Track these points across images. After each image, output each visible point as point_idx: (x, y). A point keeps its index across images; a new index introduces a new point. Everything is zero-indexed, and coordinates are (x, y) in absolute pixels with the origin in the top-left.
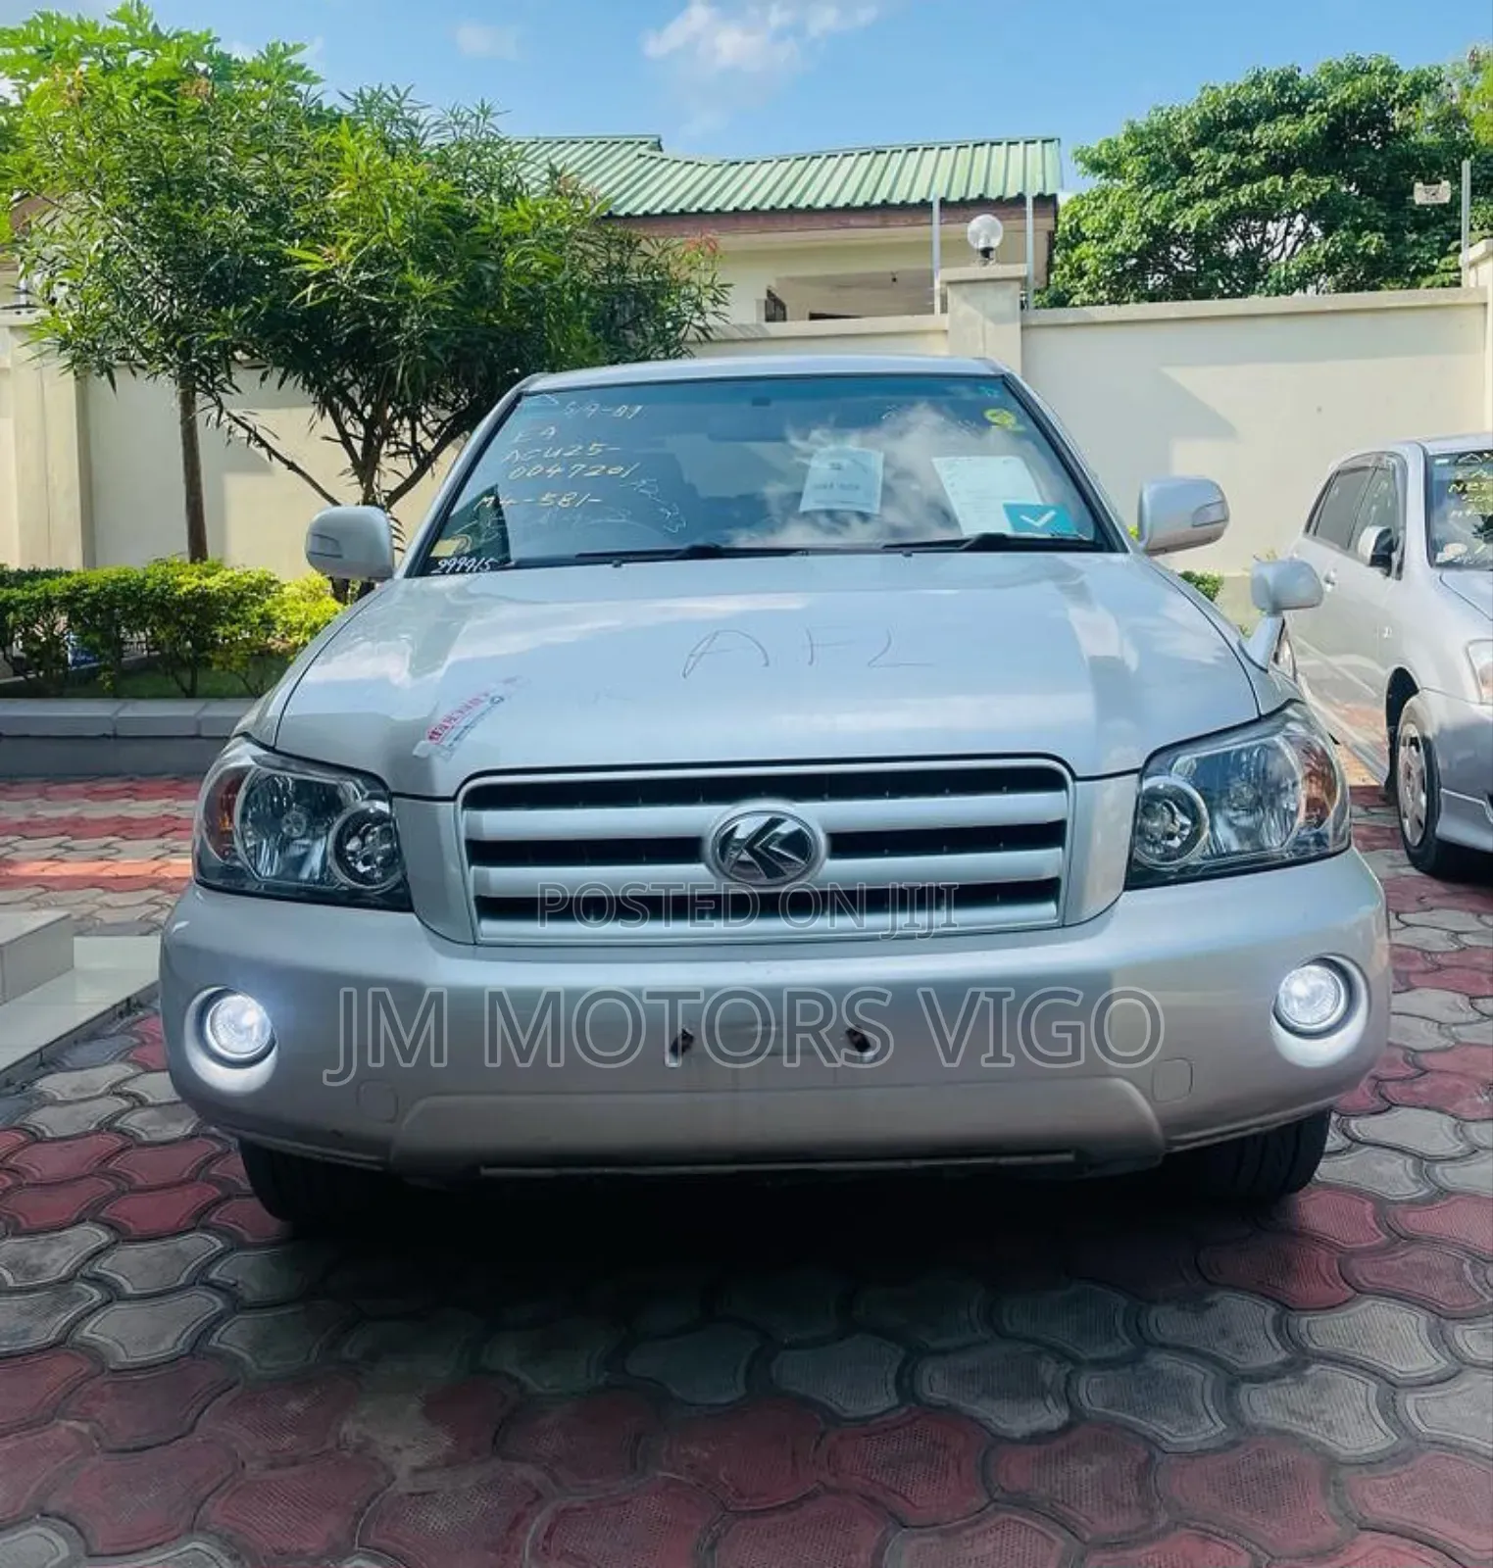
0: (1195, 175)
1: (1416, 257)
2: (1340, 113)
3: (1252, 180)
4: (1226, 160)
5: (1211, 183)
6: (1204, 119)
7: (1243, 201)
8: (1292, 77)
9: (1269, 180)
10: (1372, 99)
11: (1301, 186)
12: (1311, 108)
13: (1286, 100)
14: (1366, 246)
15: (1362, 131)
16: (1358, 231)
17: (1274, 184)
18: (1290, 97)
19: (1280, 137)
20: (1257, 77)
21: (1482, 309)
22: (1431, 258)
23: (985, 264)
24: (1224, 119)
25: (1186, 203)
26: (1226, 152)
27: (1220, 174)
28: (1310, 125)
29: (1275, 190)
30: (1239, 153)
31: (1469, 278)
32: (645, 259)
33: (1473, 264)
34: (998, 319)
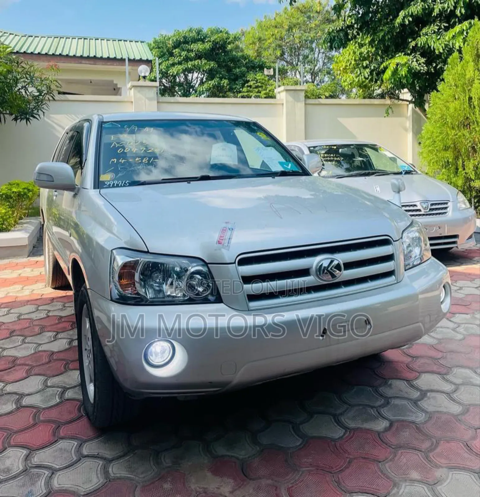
0: (174, 57)
1: (236, 88)
2: (214, 43)
3: (191, 60)
4: (184, 53)
5: (180, 60)
6: (177, 40)
7: (190, 66)
8: (201, 31)
9: (196, 61)
10: (223, 39)
11: (205, 64)
12: (206, 40)
13: (199, 37)
14: (224, 83)
15: (218, 50)
16: (221, 79)
17: (198, 62)
18: (201, 36)
19: (199, 48)
20: (191, 29)
21: (281, 105)
22: (240, 88)
23: (145, 81)
24: (182, 41)
25: (173, 65)
26: (183, 51)
27: (182, 57)
28: (208, 46)
29: (198, 64)
30: (187, 52)
31: (278, 96)
32: (23, 69)
33: (279, 93)
34: (150, 99)
